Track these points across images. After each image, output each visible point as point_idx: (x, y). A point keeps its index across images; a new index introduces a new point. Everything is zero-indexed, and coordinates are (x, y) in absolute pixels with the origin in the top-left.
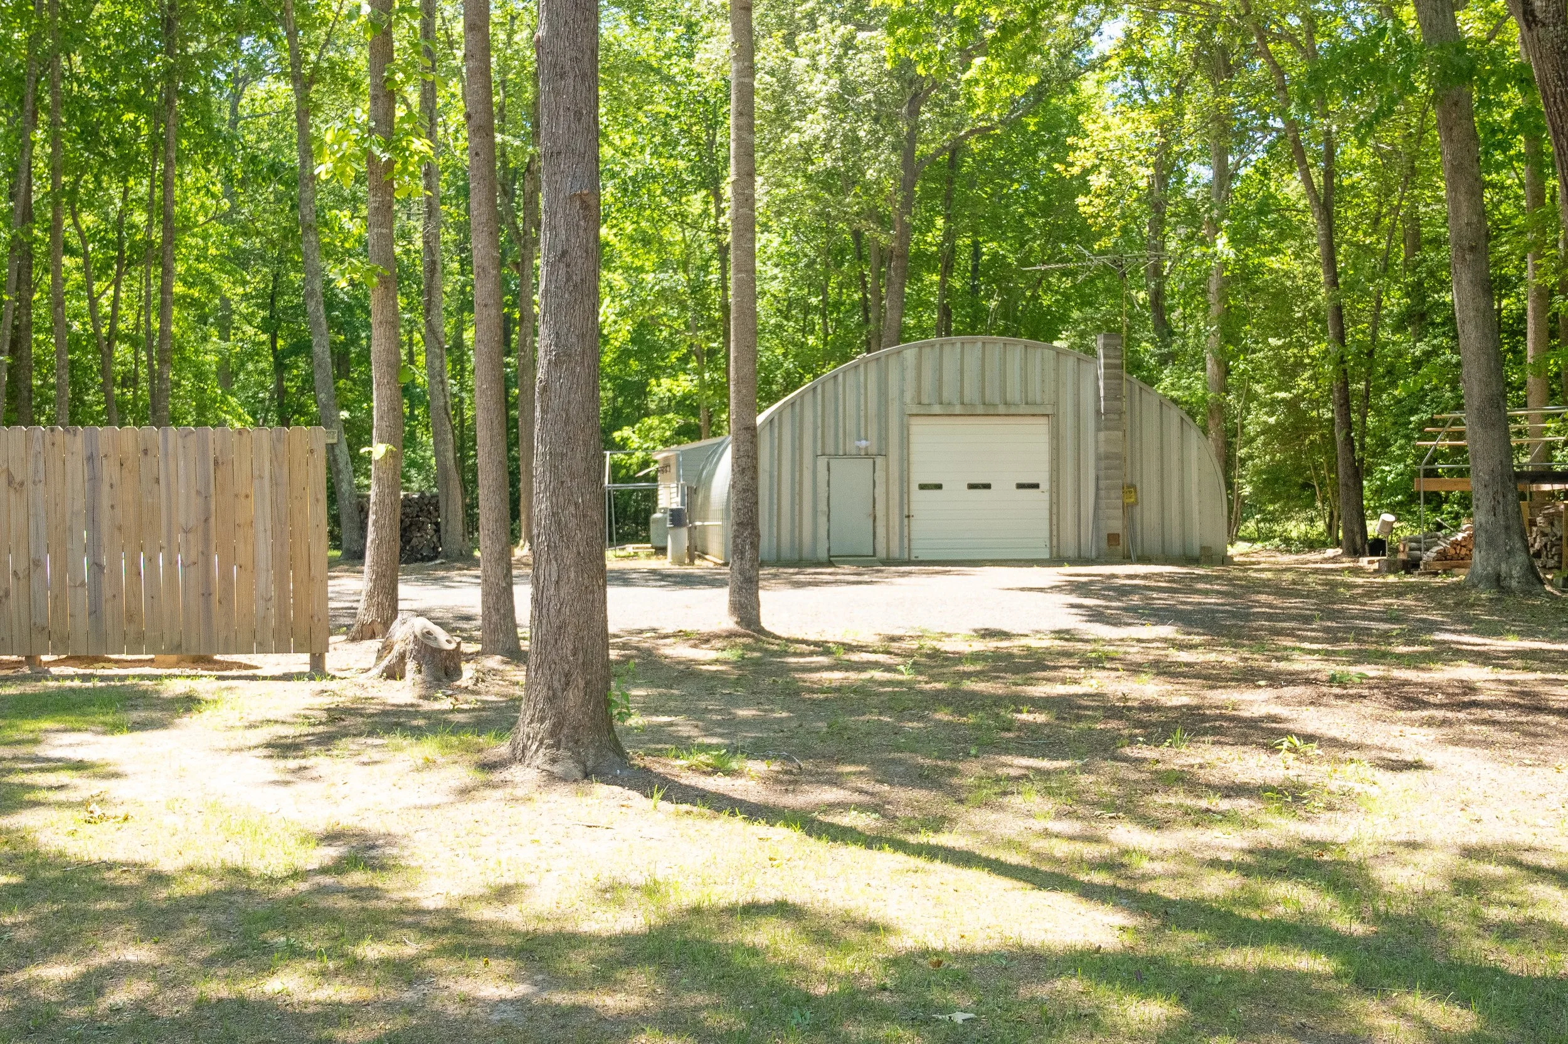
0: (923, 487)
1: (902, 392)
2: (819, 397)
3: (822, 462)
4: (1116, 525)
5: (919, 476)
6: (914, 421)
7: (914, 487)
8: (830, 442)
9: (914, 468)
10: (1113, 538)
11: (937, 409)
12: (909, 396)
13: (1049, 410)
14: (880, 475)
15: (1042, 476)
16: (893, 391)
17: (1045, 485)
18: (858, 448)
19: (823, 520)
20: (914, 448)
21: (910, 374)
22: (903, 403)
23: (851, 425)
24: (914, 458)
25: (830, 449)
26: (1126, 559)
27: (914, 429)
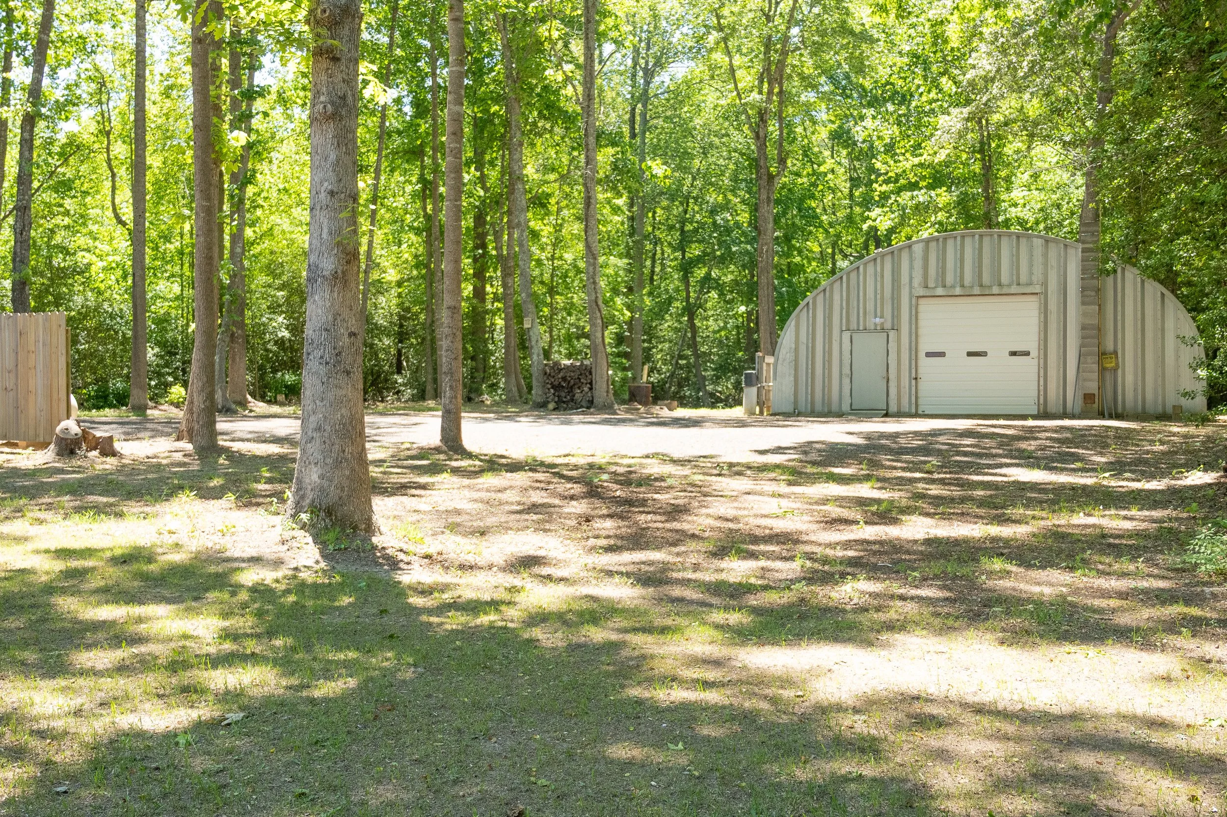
0: (928, 355)
1: (911, 278)
2: (844, 285)
3: (846, 336)
4: (1092, 387)
5: (925, 346)
6: (922, 301)
7: (922, 355)
8: (854, 319)
9: (921, 340)
10: (1088, 398)
11: (940, 291)
12: (916, 282)
13: (1038, 289)
14: (893, 345)
15: (1031, 344)
16: (905, 279)
17: (1034, 353)
18: (876, 325)
19: (846, 381)
20: (921, 323)
21: (918, 264)
22: (911, 287)
23: (870, 306)
24: (921, 331)
25: (854, 326)
26: (1101, 415)
27: (921, 308)
